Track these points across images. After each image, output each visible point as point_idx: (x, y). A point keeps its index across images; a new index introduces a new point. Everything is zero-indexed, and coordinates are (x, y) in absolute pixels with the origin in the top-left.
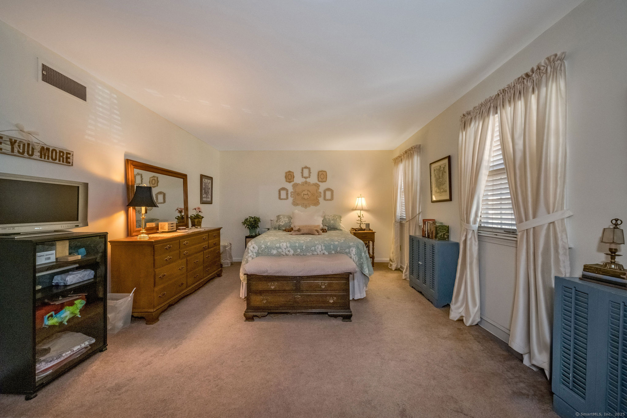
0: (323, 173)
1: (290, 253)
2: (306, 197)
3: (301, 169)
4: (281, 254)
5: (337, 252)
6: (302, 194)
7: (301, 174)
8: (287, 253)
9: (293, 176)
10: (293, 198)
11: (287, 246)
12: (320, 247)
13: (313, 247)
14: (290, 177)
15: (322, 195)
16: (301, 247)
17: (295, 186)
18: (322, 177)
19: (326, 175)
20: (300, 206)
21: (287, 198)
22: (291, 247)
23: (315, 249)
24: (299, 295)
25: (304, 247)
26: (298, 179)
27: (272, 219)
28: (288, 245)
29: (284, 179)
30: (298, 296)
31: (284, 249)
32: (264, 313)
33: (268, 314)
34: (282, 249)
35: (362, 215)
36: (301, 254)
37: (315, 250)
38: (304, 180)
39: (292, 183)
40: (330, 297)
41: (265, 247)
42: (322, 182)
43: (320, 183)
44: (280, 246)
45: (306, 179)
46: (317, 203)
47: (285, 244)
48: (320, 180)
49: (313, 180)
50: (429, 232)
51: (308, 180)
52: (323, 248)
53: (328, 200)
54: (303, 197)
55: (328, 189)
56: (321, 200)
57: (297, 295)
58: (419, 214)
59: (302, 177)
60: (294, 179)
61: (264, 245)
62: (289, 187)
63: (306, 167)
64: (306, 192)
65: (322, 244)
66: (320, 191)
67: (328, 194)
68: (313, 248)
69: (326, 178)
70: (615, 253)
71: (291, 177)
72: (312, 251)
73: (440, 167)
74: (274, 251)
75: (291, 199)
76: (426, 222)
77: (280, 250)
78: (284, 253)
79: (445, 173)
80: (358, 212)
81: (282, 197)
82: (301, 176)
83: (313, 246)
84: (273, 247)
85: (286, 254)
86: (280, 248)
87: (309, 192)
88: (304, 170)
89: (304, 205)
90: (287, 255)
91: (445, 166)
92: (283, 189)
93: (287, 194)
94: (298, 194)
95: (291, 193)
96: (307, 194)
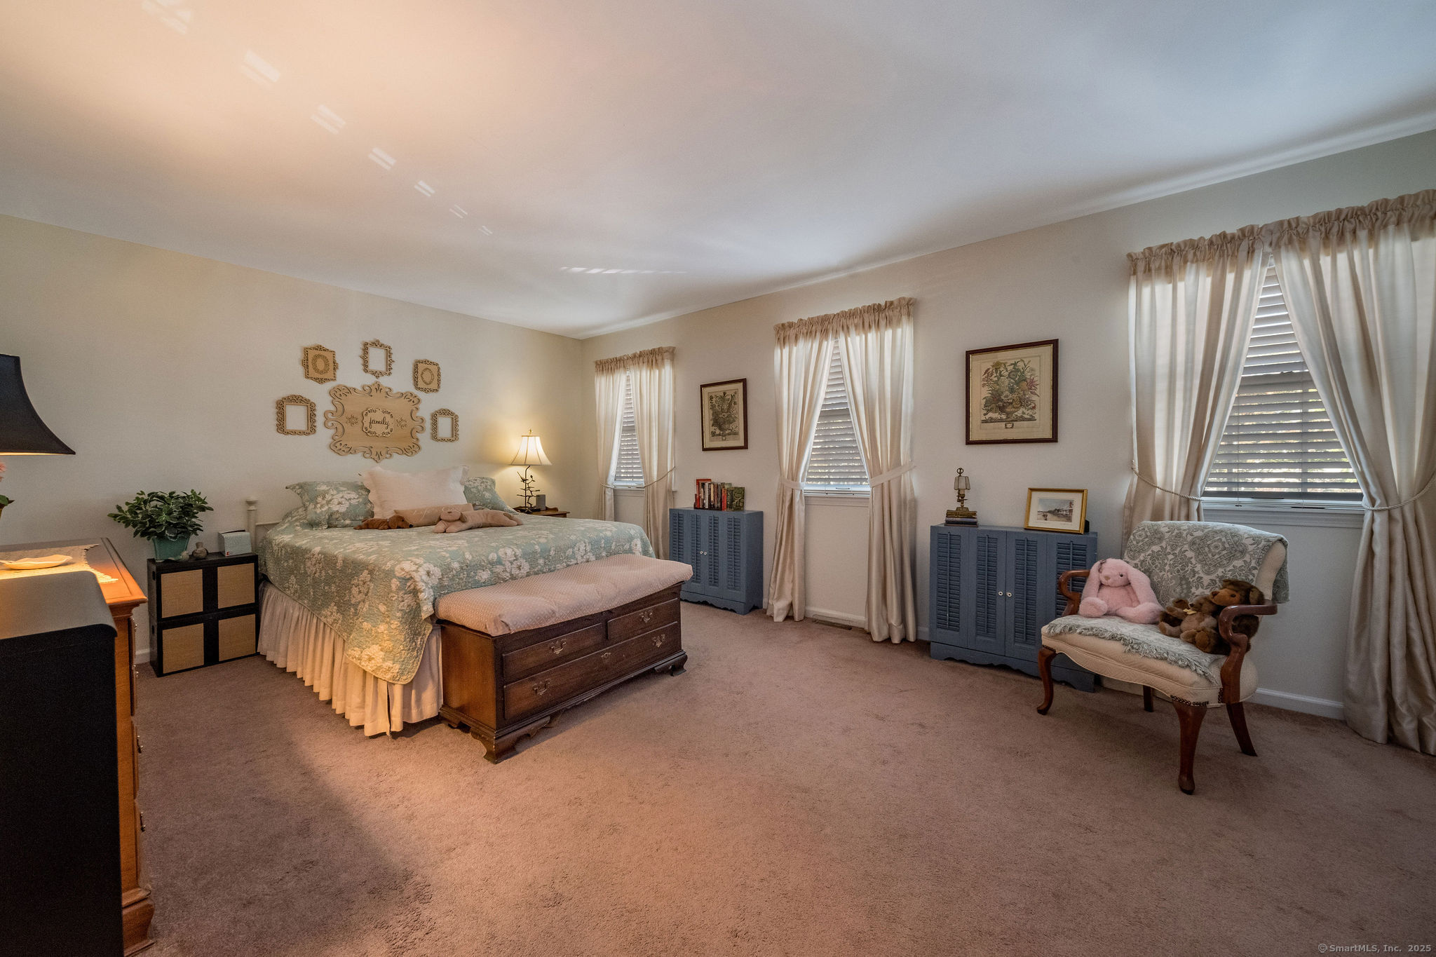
0: (429, 367)
1: (522, 571)
2: (379, 429)
3: (362, 347)
4: (499, 578)
5: (610, 554)
6: (367, 420)
7: (361, 361)
8: (515, 572)
9: (334, 363)
10: (332, 432)
11: (515, 556)
12: (582, 548)
13: (569, 548)
14: (321, 365)
15: (428, 425)
16: (545, 553)
17: (340, 394)
18: (427, 377)
19: (439, 375)
20: (359, 455)
21: (311, 429)
22: (525, 555)
23: (573, 552)
24: (608, 651)
25: (552, 553)
26: (351, 375)
27: (252, 498)
28: (519, 552)
29: (300, 370)
30: (606, 654)
31: (508, 564)
32: (543, 721)
33: (551, 718)
34: (504, 565)
35: (531, 477)
36: (545, 571)
37: (573, 556)
38: (370, 380)
39: (329, 385)
40: (657, 637)
41: (462, 568)
42: (426, 390)
43: (421, 395)
44: (499, 557)
45: (377, 377)
46: (412, 448)
47: (509, 552)
48: (421, 384)
49: (400, 381)
50: (712, 499)
51: (384, 380)
52: (588, 548)
53: (443, 440)
54: (369, 429)
55: (445, 412)
56: (424, 438)
57: (604, 652)
58: (671, 471)
59: (366, 371)
60: (338, 373)
61: (459, 562)
62: (320, 395)
63: (376, 344)
64: (378, 416)
65: (586, 540)
66: (419, 414)
67: (444, 424)
68: (569, 552)
69: (439, 381)
70: (963, 497)
71: (327, 364)
72: (567, 558)
73: (725, 394)
74: (484, 572)
75: (324, 434)
76: (707, 484)
77: (499, 569)
78: (508, 575)
79: (735, 403)
80: (522, 470)
81: (290, 425)
82: (362, 367)
83: (571, 547)
84: (483, 563)
85: (511, 575)
86: (499, 562)
87: (388, 416)
88: (372, 351)
89: (374, 453)
90: (513, 578)
91: (736, 393)
92: (296, 400)
93: (311, 417)
94: (352, 420)
95: (325, 415)
96: (383, 422)
